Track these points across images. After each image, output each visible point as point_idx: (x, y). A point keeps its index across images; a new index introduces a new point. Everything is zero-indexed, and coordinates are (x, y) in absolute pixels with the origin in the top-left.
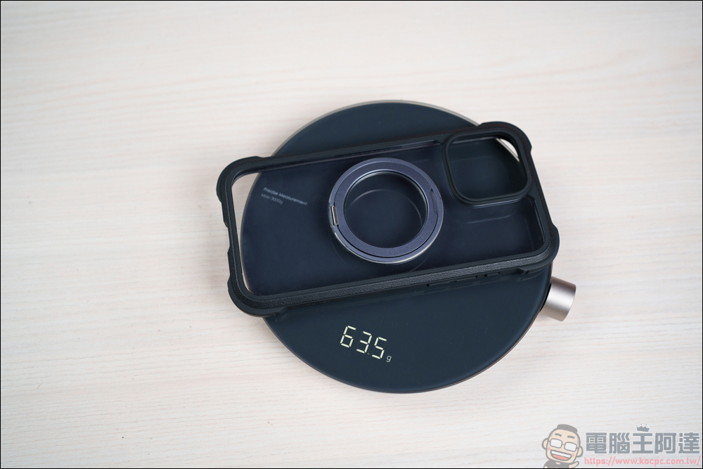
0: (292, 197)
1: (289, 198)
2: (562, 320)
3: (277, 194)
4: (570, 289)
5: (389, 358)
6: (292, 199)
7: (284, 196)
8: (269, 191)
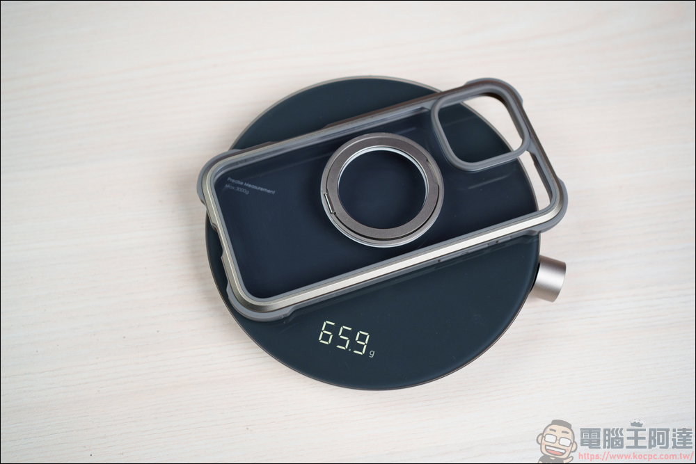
0: (258, 186)
1: (255, 187)
2: (553, 300)
3: (242, 183)
4: (560, 267)
5: (372, 353)
6: (259, 188)
7: (250, 186)
8: (233, 181)
